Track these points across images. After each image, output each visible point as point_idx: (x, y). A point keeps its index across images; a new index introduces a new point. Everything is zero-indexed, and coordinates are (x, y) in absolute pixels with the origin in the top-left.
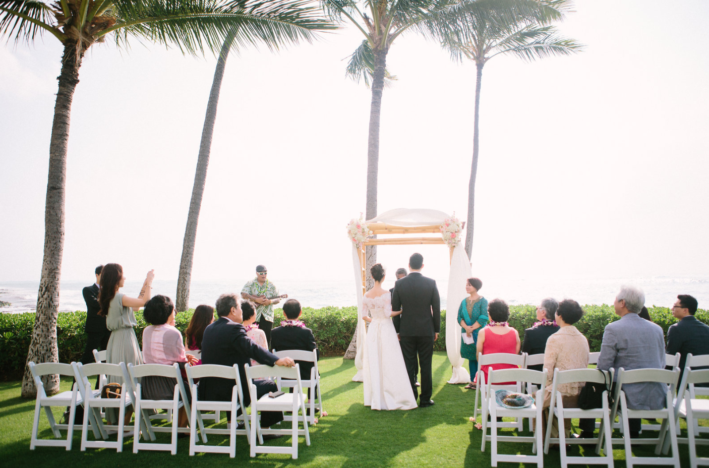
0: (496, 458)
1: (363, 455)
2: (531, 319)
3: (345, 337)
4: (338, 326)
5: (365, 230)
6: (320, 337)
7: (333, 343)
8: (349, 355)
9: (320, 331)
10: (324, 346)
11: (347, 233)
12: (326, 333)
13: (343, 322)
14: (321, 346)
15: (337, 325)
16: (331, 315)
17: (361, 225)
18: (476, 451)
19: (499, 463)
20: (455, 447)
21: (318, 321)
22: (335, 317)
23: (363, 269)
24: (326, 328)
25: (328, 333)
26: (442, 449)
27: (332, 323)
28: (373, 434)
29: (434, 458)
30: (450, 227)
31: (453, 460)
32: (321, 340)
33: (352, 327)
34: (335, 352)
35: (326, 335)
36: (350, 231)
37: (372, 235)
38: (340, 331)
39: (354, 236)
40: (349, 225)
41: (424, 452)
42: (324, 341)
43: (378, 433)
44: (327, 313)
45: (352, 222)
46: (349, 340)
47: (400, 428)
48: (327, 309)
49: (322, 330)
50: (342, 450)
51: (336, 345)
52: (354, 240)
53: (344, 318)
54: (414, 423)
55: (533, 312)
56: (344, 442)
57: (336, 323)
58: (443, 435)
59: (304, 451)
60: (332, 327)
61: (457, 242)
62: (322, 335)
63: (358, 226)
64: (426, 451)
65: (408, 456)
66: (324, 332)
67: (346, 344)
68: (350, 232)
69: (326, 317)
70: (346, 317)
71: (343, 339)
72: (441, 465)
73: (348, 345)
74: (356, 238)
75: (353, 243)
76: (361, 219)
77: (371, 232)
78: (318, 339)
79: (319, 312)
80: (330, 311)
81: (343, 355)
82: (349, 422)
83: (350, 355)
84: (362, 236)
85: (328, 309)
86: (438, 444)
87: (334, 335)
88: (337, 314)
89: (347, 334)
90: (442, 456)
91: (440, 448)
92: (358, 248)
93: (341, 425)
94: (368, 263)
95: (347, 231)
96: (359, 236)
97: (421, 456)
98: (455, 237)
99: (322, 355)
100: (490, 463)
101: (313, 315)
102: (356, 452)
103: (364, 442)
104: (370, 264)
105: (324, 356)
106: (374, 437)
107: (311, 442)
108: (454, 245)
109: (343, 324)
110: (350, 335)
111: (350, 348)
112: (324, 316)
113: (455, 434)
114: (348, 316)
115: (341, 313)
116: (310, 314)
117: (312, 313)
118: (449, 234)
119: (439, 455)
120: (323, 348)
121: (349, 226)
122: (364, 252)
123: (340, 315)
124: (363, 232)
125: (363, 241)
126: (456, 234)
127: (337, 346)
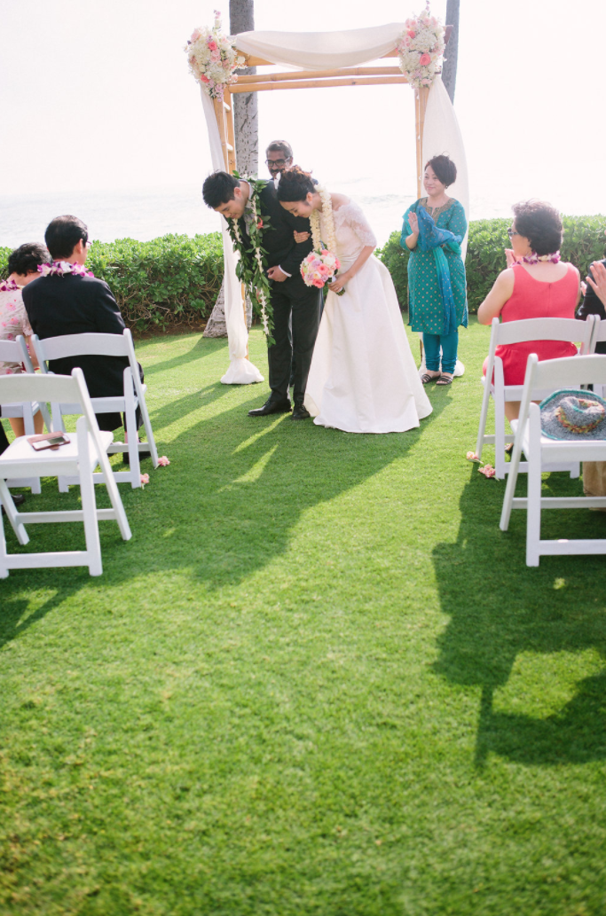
0: (537, 548)
1: (247, 556)
2: (572, 242)
3: (204, 294)
4: (189, 274)
5: (228, 55)
6: (154, 298)
7: (180, 308)
8: (214, 330)
9: (153, 285)
10: (163, 313)
11: (188, 64)
12: (166, 288)
13: (197, 265)
14: (158, 314)
15: (186, 272)
16: (173, 252)
17: (219, 43)
18: (490, 530)
19: (542, 558)
20: (443, 522)
21: (146, 265)
22: (181, 256)
23: (229, 147)
24: (165, 279)
25: (169, 288)
26: (415, 528)
27: (177, 268)
28: (266, 503)
29: (402, 553)
30: (419, 38)
31: (442, 554)
32: (157, 303)
33: (216, 273)
34: (187, 325)
35: (164, 292)
36: (194, 57)
37: (244, 67)
38: (193, 284)
39: (203, 69)
40: (189, 43)
41: (378, 539)
42: (163, 304)
43: (277, 499)
44: (164, 247)
45: (196, 37)
46: (213, 299)
47: (323, 485)
48: (164, 240)
49: (157, 283)
50: (200, 545)
51: (187, 309)
52: (204, 78)
53: (199, 256)
54: (352, 470)
55: (576, 228)
56: (204, 526)
57: (184, 267)
58: (414, 496)
59: (118, 555)
60: (177, 277)
61: (432, 75)
62: (157, 294)
63: (212, 46)
64: (382, 537)
65: (346, 551)
66: (163, 285)
67: (207, 307)
68: (193, 60)
69: (163, 256)
70: (203, 254)
71: (201, 298)
72: (417, 569)
73: (212, 309)
74: (208, 75)
75: (202, 87)
76: (217, 27)
77: (242, 60)
78: (151, 301)
79: (148, 247)
80: (169, 245)
81: (203, 330)
82: (215, 476)
83: (216, 330)
84: (221, 70)
85: (167, 240)
86: (407, 517)
87: (181, 291)
88: (184, 249)
89: (207, 289)
90: (417, 548)
91: (412, 526)
92: (213, 98)
93: (198, 485)
94: (240, 138)
95: (186, 57)
96: (215, 69)
97: (373, 549)
98: (430, 62)
99: (162, 331)
100: (523, 558)
101: (137, 253)
102: (231, 548)
103: (247, 523)
104: (246, 140)
105: (166, 334)
106: (269, 508)
107: (132, 532)
108: (426, 81)
109: (197, 269)
110: (214, 290)
111: (214, 316)
112: (157, 253)
113: (440, 490)
114: (208, 251)
115: (193, 246)
116: (131, 253)
117: (133, 250)
118: (416, 56)
119: (410, 544)
120: (162, 318)
121: (189, 46)
122: (228, 108)
123: (191, 250)
124: (224, 59)
125: (224, 80)
126: (432, 55)
127: (189, 312)
